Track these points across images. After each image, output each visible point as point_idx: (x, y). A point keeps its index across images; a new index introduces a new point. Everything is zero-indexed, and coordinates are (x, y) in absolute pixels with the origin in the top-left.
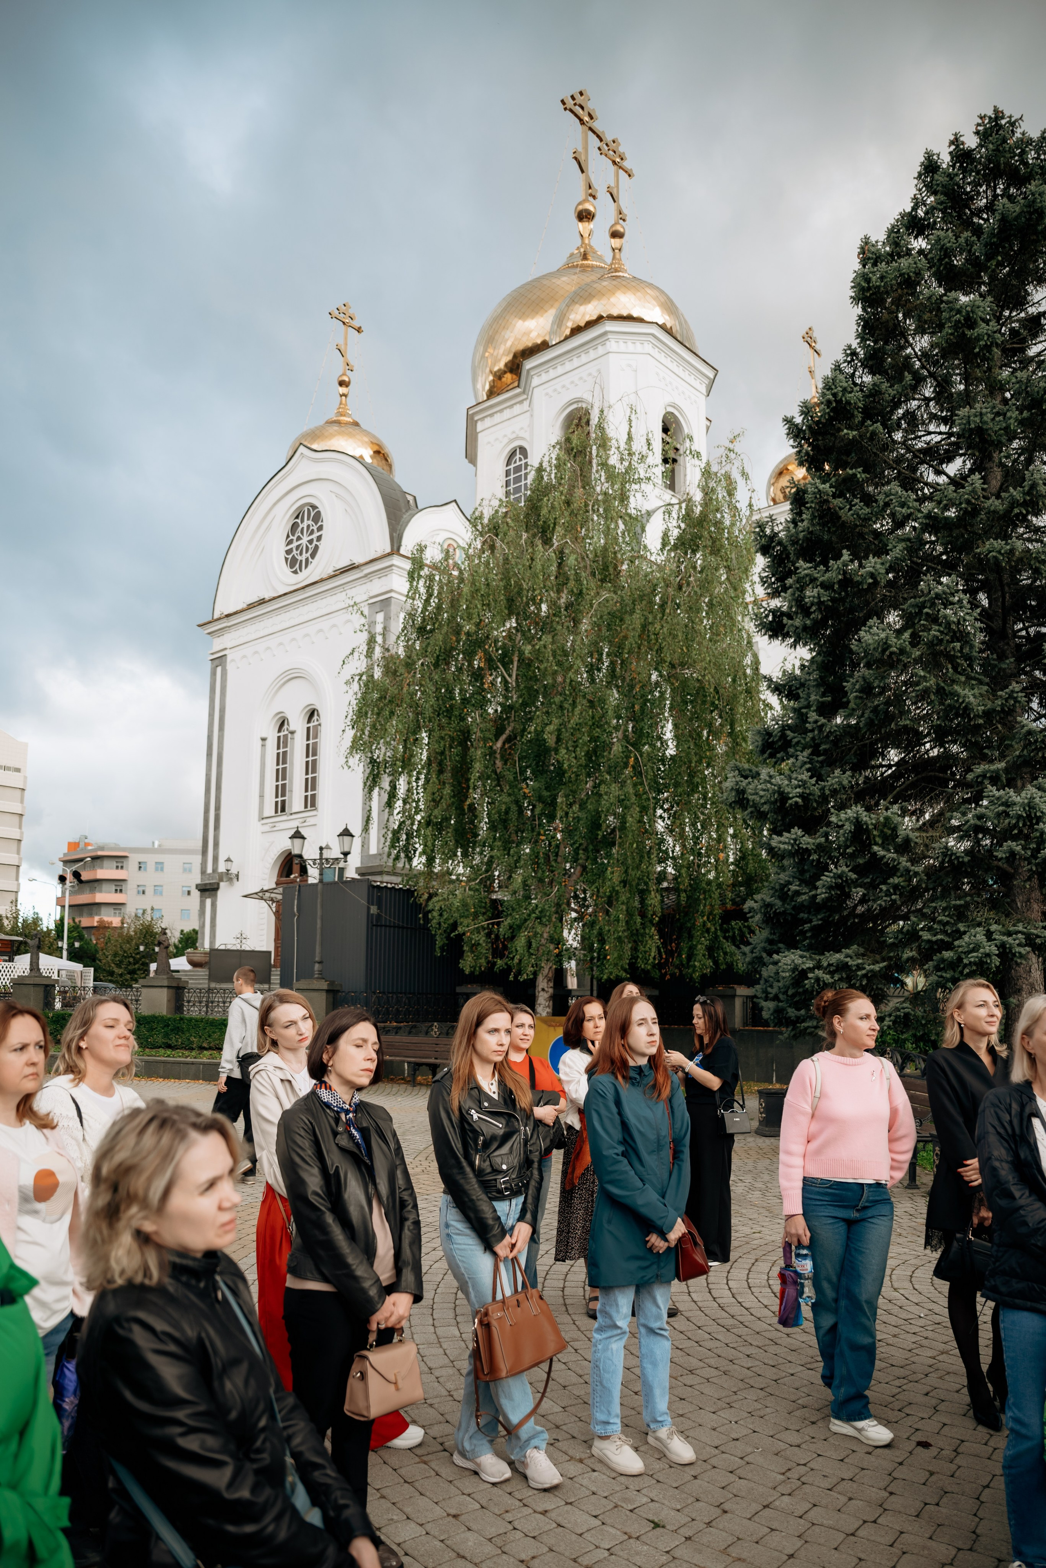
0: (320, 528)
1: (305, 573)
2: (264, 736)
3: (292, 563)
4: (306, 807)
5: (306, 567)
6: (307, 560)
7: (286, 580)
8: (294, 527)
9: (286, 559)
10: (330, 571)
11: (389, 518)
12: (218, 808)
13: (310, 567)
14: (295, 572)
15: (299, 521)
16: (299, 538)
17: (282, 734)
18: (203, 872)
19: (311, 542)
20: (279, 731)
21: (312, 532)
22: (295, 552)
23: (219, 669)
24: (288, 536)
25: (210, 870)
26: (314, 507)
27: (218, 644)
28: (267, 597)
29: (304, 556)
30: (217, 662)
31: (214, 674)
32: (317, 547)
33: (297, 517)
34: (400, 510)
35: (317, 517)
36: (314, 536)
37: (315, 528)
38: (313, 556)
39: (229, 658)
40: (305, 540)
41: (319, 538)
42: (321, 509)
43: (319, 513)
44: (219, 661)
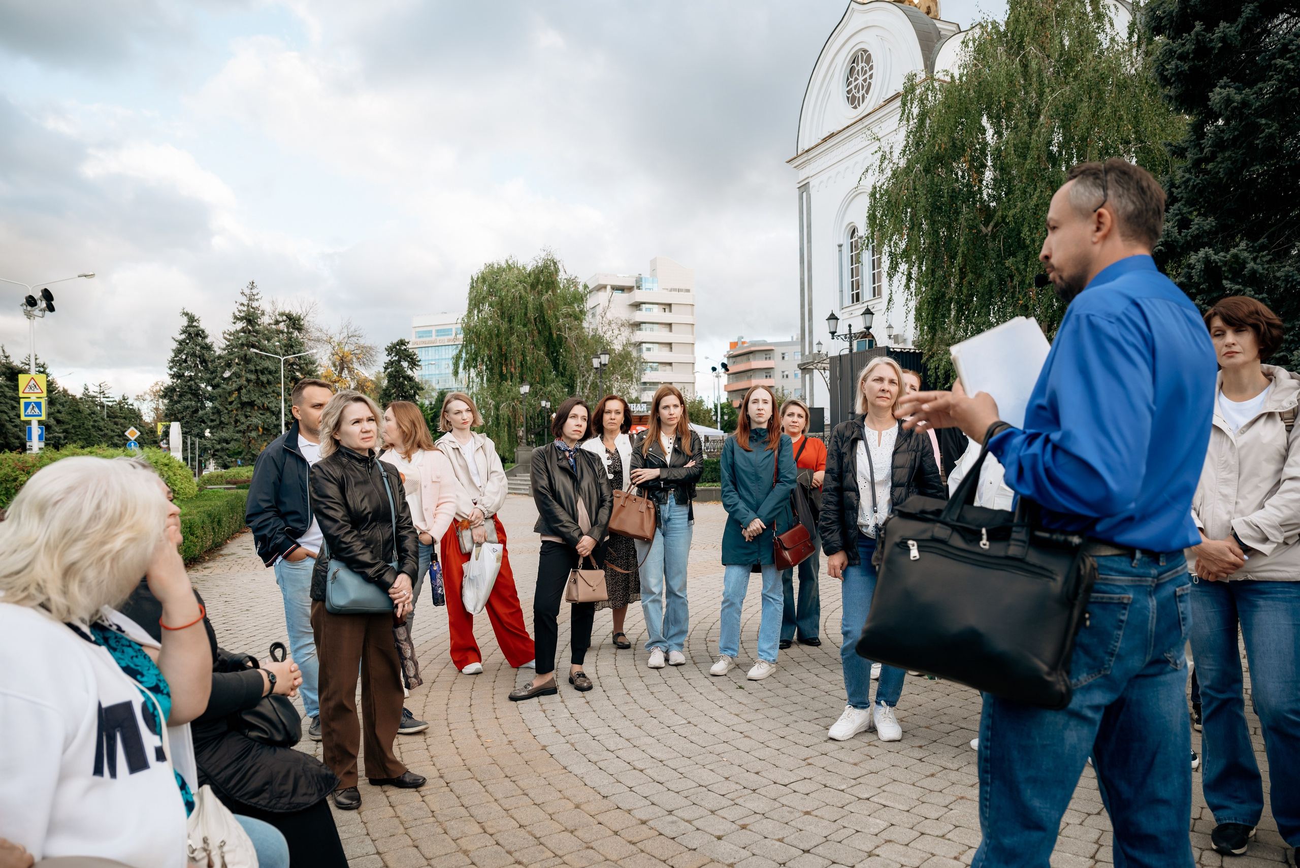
0: (871, 68)
1: (863, 106)
2: (841, 243)
3: (853, 101)
4: (874, 296)
5: (863, 101)
6: (863, 96)
7: (850, 114)
8: (852, 70)
9: (848, 98)
10: (881, 102)
11: (922, 50)
12: (810, 304)
13: (866, 101)
14: (855, 108)
15: (855, 65)
16: (856, 79)
17: (853, 240)
18: (803, 354)
19: (865, 80)
20: (852, 238)
21: (866, 72)
22: (854, 91)
23: (805, 194)
24: (848, 79)
25: (807, 353)
26: (865, 51)
27: (803, 174)
28: (835, 131)
29: (861, 92)
30: (803, 189)
31: (801, 198)
32: (870, 84)
33: (854, 62)
34: (933, 41)
35: (868, 60)
36: (867, 75)
37: (867, 68)
38: (867, 92)
39: (811, 185)
40: (861, 79)
41: (871, 77)
42: (870, 52)
43: (869, 56)
44: (804, 188)
